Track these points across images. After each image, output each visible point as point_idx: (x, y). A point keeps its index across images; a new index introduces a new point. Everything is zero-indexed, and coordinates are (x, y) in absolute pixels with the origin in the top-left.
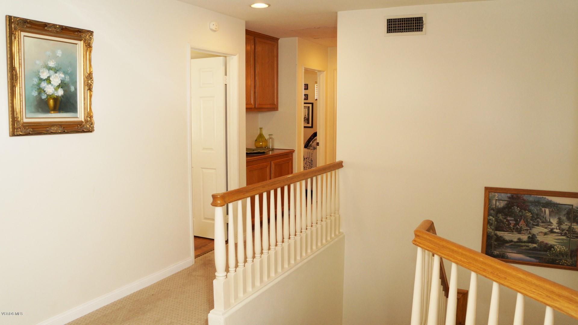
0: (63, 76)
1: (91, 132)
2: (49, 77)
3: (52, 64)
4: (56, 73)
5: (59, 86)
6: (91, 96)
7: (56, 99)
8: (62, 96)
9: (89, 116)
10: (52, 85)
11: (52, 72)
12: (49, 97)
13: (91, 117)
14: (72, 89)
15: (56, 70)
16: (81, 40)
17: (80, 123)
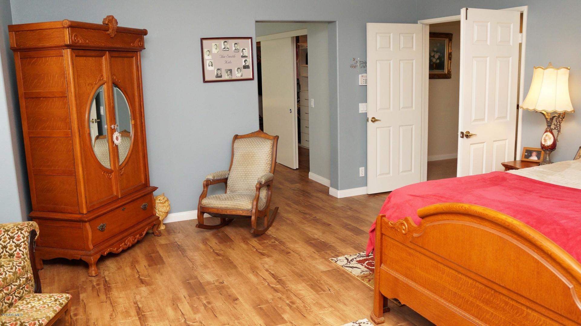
0: (439, 54)
1: (449, 78)
2: (434, 55)
3: (435, 49)
4: (437, 53)
5: (438, 59)
6: (450, 63)
7: (436, 64)
8: (439, 63)
9: (449, 72)
10: (435, 58)
11: (435, 53)
12: (434, 63)
13: (450, 72)
14: (443, 59)
15: (437, 52)
16: (447, 38)
17: (445, 74)
